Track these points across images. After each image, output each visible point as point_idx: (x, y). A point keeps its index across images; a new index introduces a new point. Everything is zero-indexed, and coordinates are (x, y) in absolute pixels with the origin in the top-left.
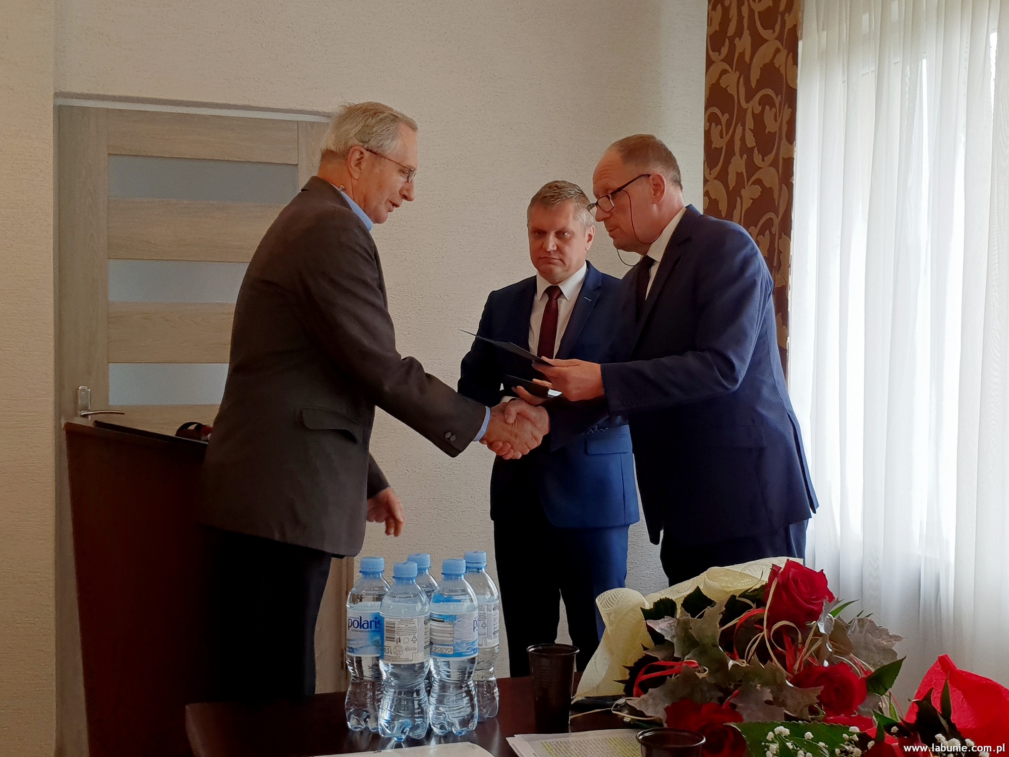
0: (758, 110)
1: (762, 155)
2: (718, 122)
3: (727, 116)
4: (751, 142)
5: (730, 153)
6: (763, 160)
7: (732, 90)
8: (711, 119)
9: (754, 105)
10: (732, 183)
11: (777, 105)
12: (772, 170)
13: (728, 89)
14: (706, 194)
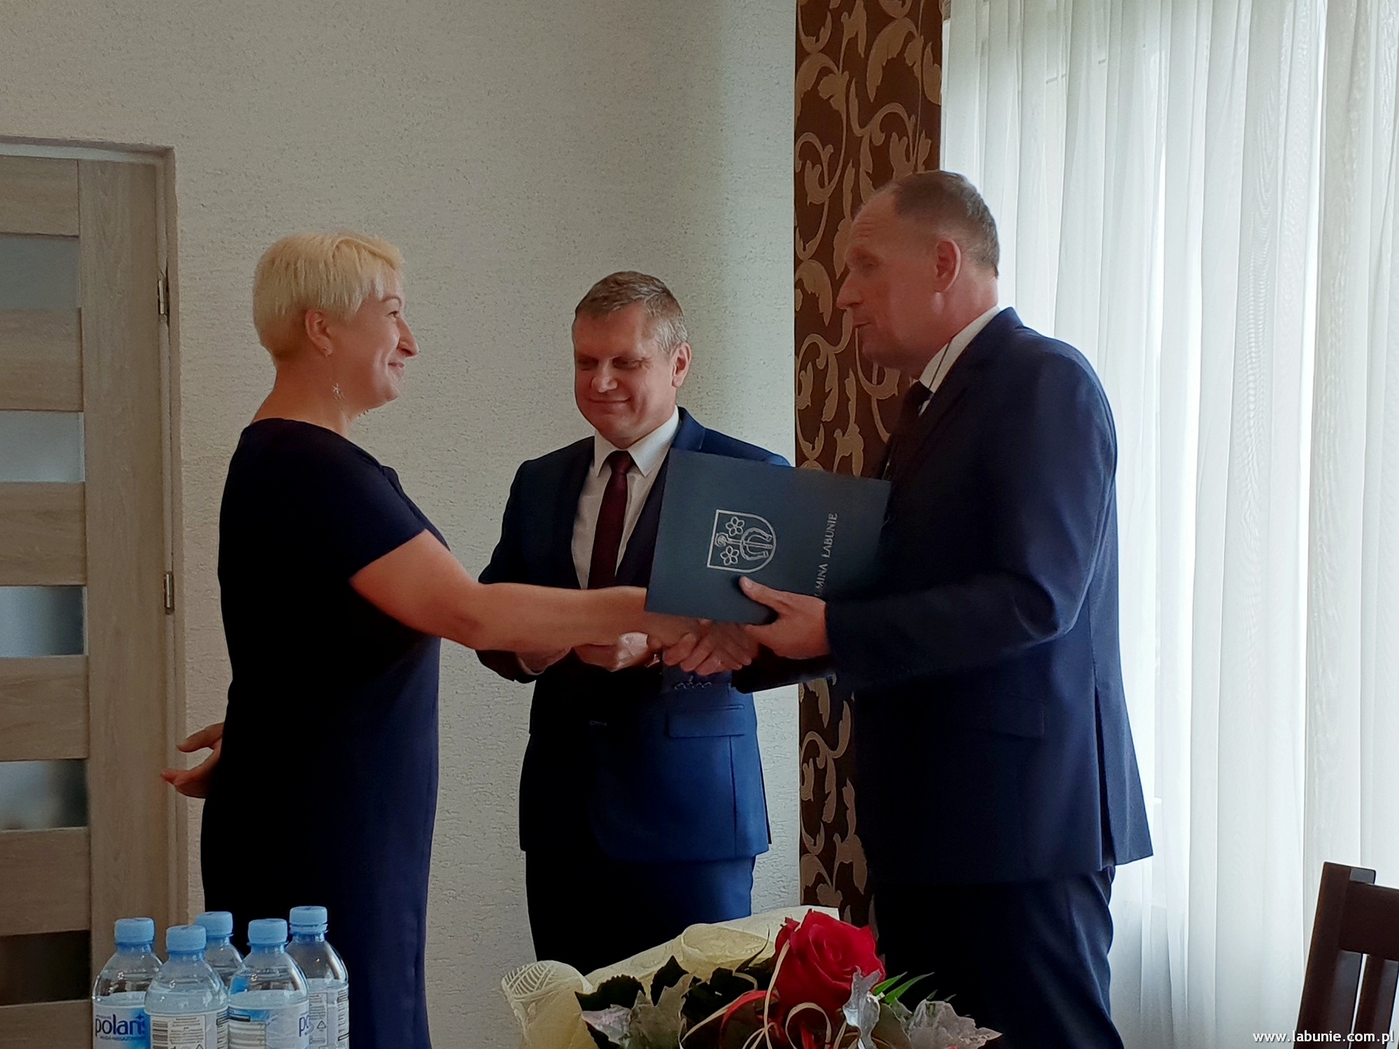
0: (879, 139)
2: (817, 160)
3: (830, 149)
5: (836, 214)
7: (837, 104)
8: (805, 154)
9: (872, 133)
11: (910, 134)
13: (830, 101)
14: (798, 284)
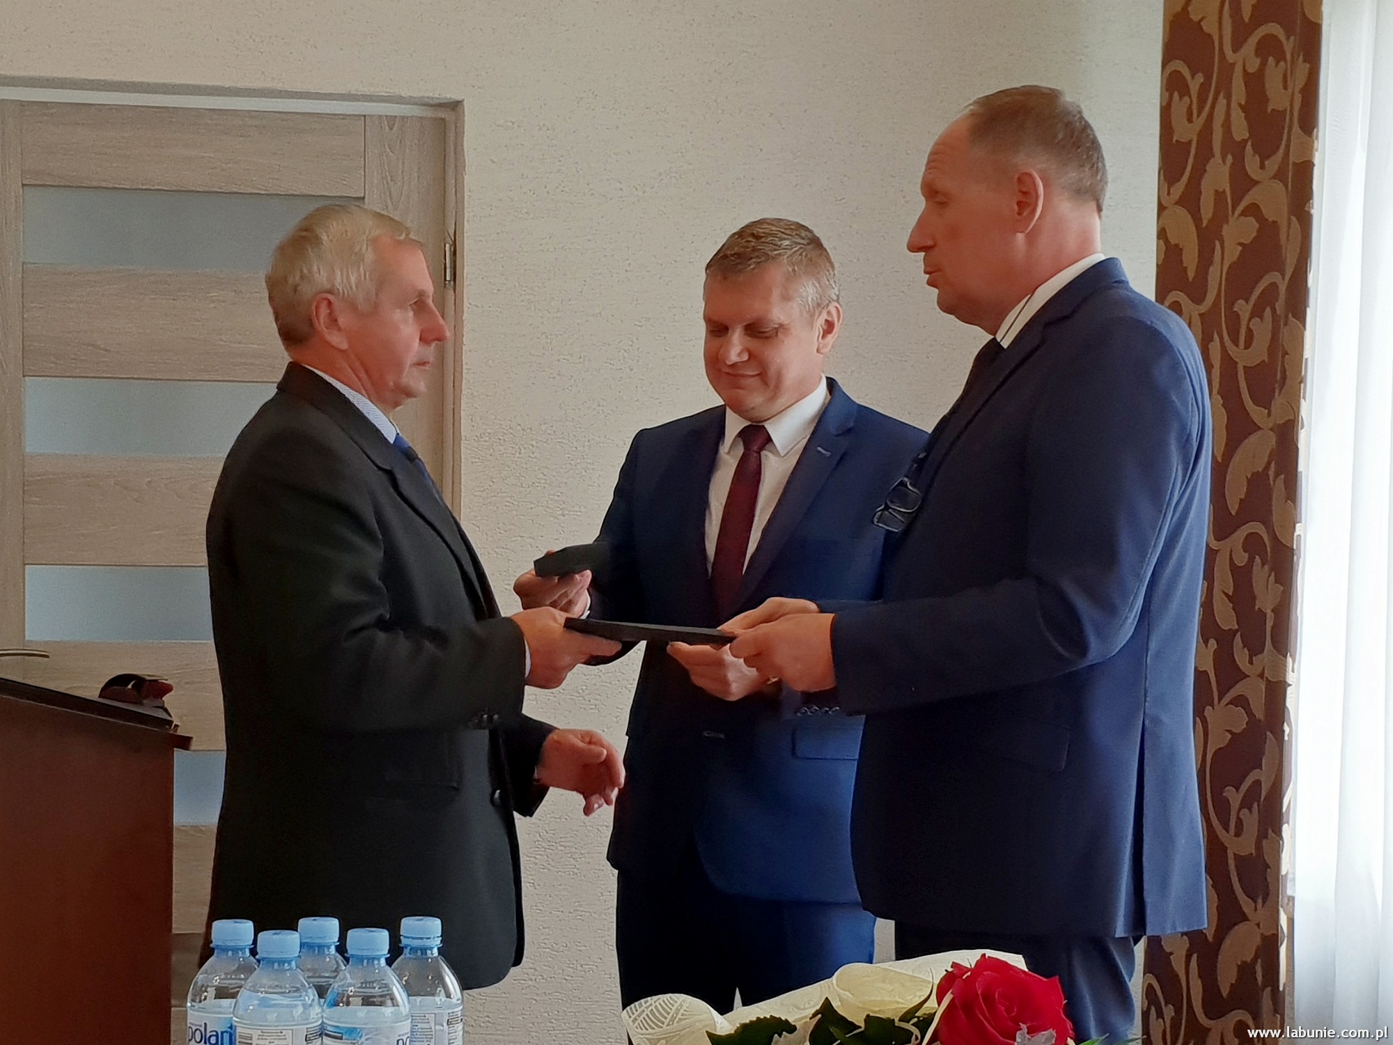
0: (1254, 65)
1: (1260, 157)
2: (1184, 91)
3: (1200, 78)
4: (1240, 130)
5: (1205, 153)
6: (1262, 167)
7: (1210, 27)
8: (1173, 85)
9: (1246, 58)
10: (1207, 212)
11: (1288, 56)
12: (1279, 186)
13: (1202, 23)
14: (1162, 234)
